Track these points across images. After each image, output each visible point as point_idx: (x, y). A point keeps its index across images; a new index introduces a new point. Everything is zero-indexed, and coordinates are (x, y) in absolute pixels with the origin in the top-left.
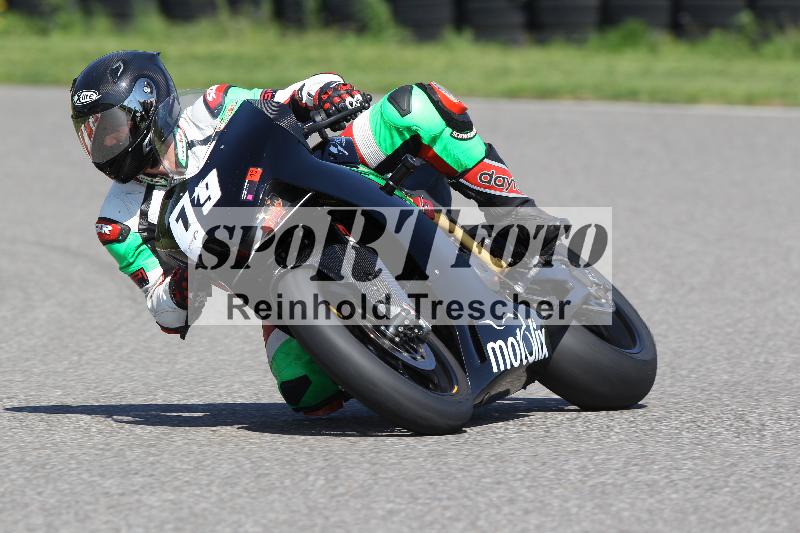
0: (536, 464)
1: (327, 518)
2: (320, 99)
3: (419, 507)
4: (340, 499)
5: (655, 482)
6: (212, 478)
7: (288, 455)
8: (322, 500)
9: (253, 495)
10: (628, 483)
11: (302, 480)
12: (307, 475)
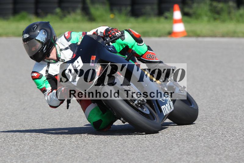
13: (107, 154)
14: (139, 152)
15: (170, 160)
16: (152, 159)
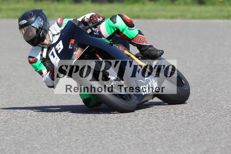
0: (118, 125)
1: (58, 142)
2: (90, 19)
3: (85, 138)
4: (62, 136)
5: (153, 129)
6: (24, 131)
7: (45, 124)
8: (56, 137)
9: (37, 136)
10: (145, 129)
11: (50, 131)
12: (52, 129)
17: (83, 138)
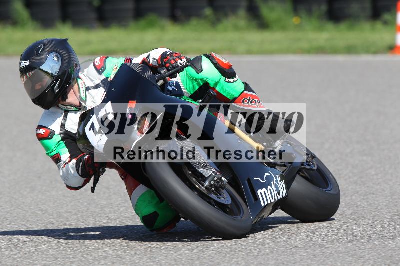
2: (162, 61)
13: (288, 246)
14: (340, 243)
15: (390, 256)
16: (363, 254)
17: (55, 263)
